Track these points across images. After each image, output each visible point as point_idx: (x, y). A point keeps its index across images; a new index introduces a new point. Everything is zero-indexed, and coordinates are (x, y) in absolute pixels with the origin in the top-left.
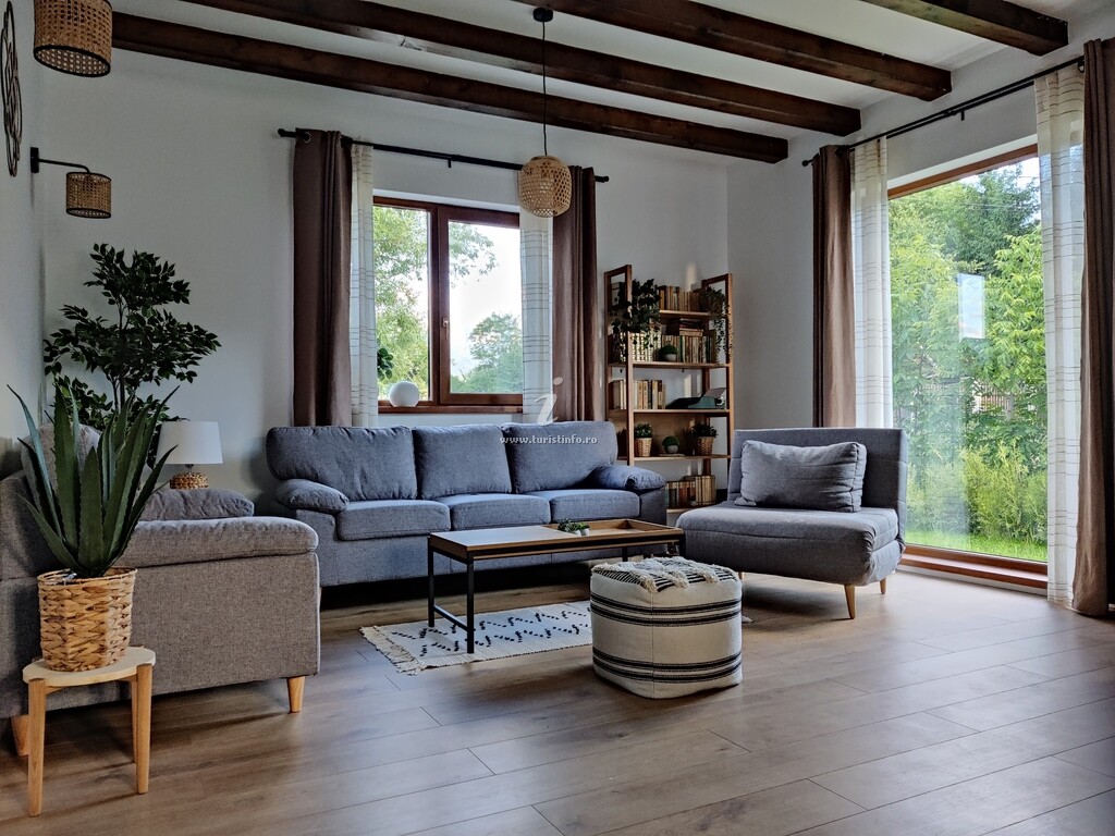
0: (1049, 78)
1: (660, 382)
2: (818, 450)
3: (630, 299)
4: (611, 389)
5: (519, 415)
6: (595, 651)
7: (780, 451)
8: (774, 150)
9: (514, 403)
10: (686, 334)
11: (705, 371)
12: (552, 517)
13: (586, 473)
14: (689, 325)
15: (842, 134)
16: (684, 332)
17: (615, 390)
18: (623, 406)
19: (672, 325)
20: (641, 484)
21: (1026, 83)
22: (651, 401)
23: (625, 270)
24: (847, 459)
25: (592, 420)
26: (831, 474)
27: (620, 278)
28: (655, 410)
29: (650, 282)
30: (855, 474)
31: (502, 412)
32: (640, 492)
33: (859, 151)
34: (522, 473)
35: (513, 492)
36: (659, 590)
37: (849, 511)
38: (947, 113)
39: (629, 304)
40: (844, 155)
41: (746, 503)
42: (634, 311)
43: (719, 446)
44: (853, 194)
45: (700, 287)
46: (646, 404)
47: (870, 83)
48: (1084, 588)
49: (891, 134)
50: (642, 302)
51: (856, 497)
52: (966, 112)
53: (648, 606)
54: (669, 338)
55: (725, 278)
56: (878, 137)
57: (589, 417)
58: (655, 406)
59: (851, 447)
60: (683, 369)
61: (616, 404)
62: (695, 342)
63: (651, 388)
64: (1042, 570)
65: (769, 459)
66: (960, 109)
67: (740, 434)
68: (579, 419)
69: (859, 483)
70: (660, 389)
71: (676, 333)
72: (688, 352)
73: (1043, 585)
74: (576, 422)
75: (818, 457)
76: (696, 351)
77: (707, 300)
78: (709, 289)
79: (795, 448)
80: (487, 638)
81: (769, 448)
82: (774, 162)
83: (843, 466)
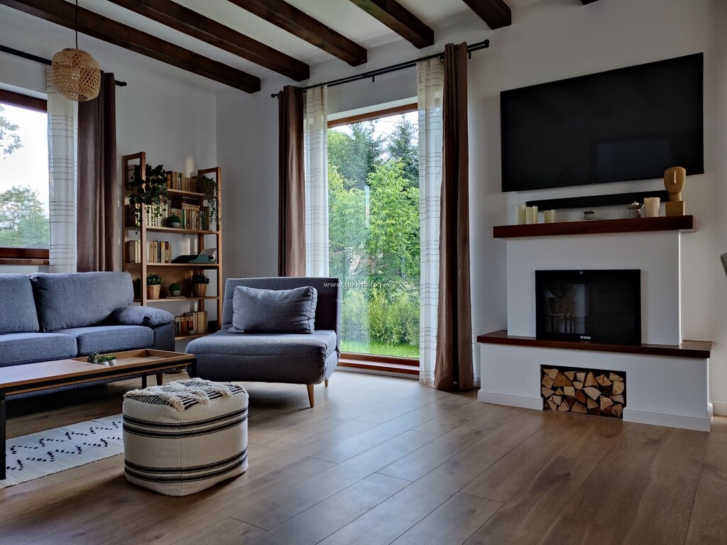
0: (425, 63)
1: (167, 243)
2: (287, 292)
3: (144, 178)
4: (127, 247)
5: (45, 266)
6: (127, 463)
7: (261, 293)
8: (250, 84)
9: (42, 256)
10: (187, 208)
11: (200, 236)
12: (79, 350)
13: (107, 313)
14: (189, 202)
15: (298, 80)
16: (186, 207)
17: (131, 248)
18: (138, 260)
19: (176, 201)
20: (155, 320)
21: (411, 64)
22: (160, 257)
23: (140, 155)
24: (306, 298)
25: (112, 270)
26: (296, 308)
27: (137, 162)
28: (163, 264)
29: (160, 167)
30: (311, 307)
31: (29, 263)
32: (154, 327)
33: (309, 92)
34: (50, 315)
35: (41, 331)
36: (186, 408)
37: (307, 333)
38: (365, 75)
39: (143, 182)
40: (300, 94)
41: (236, 331)
42: (147, 187)
43: (211, 289)
44: (305, 121)
45: (197, 175)
46: (156, 259)
47: (321, 46)
48: (442, 374)
49: (331, 84)
50: (154, 182)
51: (311, 324)
52: (376, 77)
53: (177, 422)
54: (174, 210)
55: (216, 170)
56: (322, 85)
57: (109, 268)
58: (163, 260)
59: (308, 290)
60: (184, 234)
61: (131, 259)
62: (194, 215)
63: (160, 247)
64: (416, 363)
65: (253, 299)
66: (372, 75)
67: (230, 281)
68: (100, 270)
69: (313, 315)
70: (167, 248)
71: (180, 207)
72: (188, 222)
73: (417, 373)
74: (98, 272)
75: (287, 297)
76: (194, 221)
77: (202, 185)
78: (204, 177)
79: (271, 291)
80: (19, 462)
81: (252, 291)
82: (251, 92)
83: (303, 303)
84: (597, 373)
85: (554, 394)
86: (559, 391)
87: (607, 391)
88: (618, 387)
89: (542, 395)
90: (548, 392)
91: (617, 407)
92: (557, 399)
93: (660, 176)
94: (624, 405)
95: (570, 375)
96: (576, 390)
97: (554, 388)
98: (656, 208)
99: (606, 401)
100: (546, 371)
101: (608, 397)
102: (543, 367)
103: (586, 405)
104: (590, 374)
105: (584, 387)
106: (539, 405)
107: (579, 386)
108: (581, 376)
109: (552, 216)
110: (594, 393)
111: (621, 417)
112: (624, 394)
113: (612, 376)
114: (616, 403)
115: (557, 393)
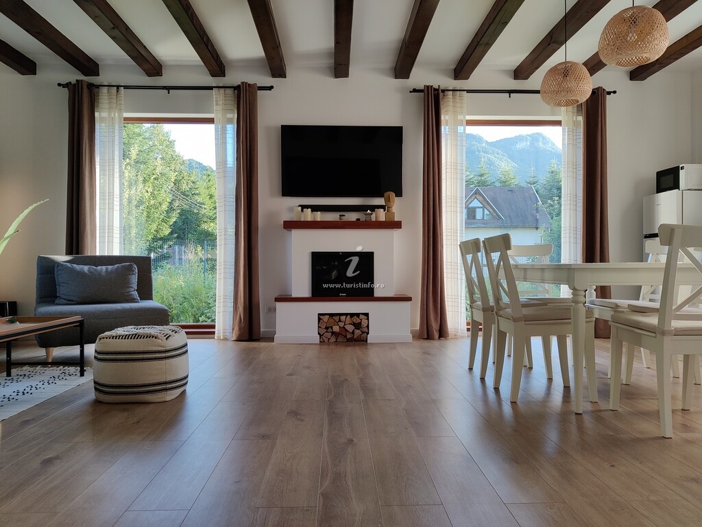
0: (222, 90)
2: (110, 267)
7: (86, 268)
15: (86, 74)
21: (211, 88)
24: (130, 272)
26: (125, 281)
30: (135, 280)
33: (105, 90)
36: (167, 339)
37: (134, 302)
38: (165, 88)
40: (93, 89)
41: (67, 302)
44: (97, 114)
49: (126, 87)
51: (135, 294)
52: (170, 91)
53: (163, 349)
56: (118, 87)
59: (131, 266)
64: (214, 327)
66: (168, 88)
69: (136, 287)
73: (214, 333)
75: (111, 272)
81: (77, 267)
82: (23, 74)
83: (129, 277)
84: (352, 315)
85: (326, 332)
86: (330, 330)
87: (358, 326)
88: (364, 323)
89: (319, 334)
90: (323, 331)
91: (365, 335)
92: (329, 335)
93: (381, 196)
94: (368, 333)
95: (337, 318)
96: (340, 327)
97: (327, 328)
98: (381, 215)
99: (358, 332)
100: (321, 317)
101: (358, 329)
102: (319, 314)
103: (346, 337)
104: (349, 316)
105: (345, 325)
106: (317, 339)
107: (341, 324)
108: (343, 318)
109: (319, 216)
110: (350, 328)
111: (366, 341)
112: (368, 326)
113: (361, 316)
114: (363, 332)
115: (328, 331)
